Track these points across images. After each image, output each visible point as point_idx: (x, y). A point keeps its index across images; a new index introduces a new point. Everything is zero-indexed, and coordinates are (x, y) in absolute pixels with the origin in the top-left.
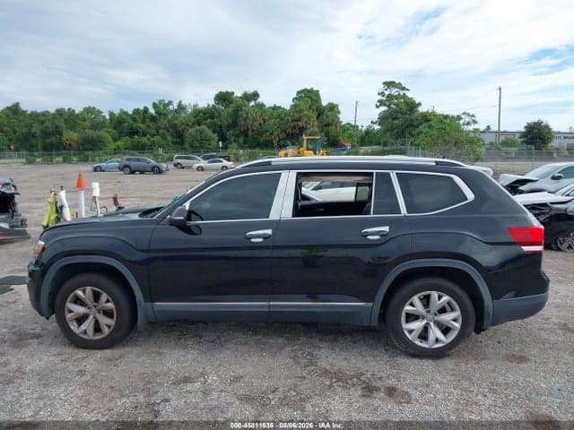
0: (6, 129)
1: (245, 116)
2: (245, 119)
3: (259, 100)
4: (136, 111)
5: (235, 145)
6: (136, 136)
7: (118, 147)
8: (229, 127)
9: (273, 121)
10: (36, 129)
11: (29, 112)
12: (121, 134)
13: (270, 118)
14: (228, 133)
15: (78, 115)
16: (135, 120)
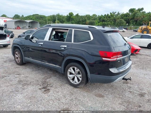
0: (75, 20)
1: (137, 15)
2: (137, 17)
3: (143, 11)
4: (105, 15)
5: (132, 24)
6: (104, 22)
7: (99, 25)
8: (131, 19)
9: (147, 17)
10: (81, 20)
11: (80, 16)
12: (100, 21)
13: (146, 16)
14: (131, 21)
15: (91, 16)
16: (104, 18)
